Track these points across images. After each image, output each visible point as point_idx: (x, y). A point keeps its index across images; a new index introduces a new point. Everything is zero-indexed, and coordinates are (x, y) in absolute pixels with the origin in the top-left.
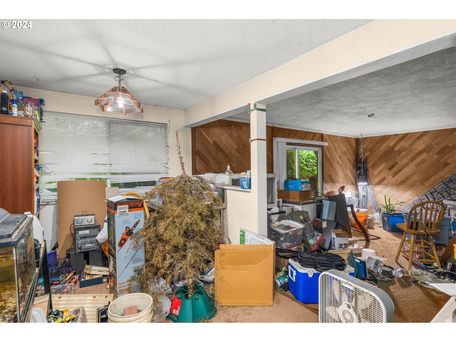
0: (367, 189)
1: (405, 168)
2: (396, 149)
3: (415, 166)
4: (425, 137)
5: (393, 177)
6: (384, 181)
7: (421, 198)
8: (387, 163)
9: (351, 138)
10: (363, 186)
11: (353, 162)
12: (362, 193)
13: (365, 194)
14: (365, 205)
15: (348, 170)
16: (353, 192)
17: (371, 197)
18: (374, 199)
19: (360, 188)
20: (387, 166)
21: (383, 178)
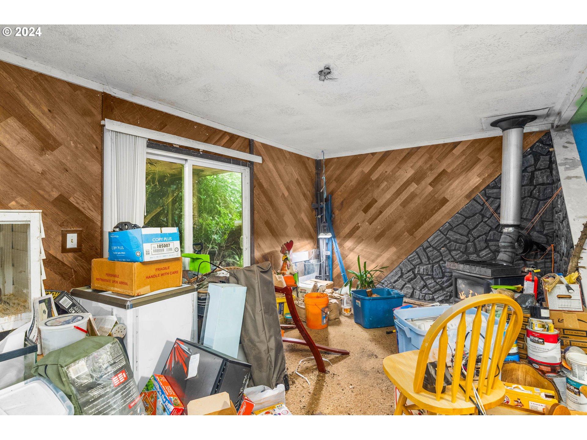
0: (332, 244)
1: (386, 208)
2: (374, 177)
3: (401, 205)
4: (413, 157)
5: (370, 224)
6: (358, 231)
7: (410, 259)
8: (361, 200)
9: (308, 158)
10: (327, 240)
11: (311, 199)
12: (325, 252)
13: (329, 253)
14: (329, 273)
15: (303, 212)
16: (312, 250)
17: (338, 259)
18: (343, 262)
19: (322, 244)
20: (361, 206)
21: (355, 226)
